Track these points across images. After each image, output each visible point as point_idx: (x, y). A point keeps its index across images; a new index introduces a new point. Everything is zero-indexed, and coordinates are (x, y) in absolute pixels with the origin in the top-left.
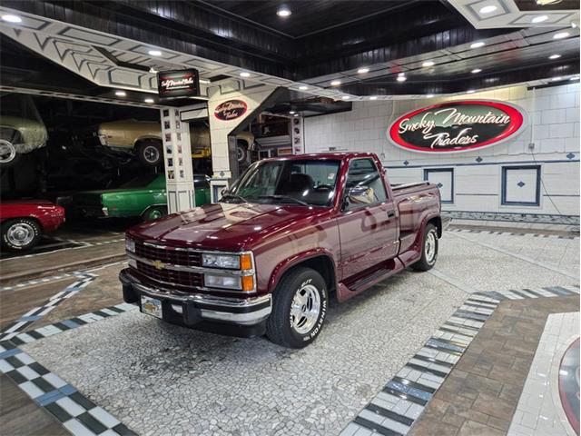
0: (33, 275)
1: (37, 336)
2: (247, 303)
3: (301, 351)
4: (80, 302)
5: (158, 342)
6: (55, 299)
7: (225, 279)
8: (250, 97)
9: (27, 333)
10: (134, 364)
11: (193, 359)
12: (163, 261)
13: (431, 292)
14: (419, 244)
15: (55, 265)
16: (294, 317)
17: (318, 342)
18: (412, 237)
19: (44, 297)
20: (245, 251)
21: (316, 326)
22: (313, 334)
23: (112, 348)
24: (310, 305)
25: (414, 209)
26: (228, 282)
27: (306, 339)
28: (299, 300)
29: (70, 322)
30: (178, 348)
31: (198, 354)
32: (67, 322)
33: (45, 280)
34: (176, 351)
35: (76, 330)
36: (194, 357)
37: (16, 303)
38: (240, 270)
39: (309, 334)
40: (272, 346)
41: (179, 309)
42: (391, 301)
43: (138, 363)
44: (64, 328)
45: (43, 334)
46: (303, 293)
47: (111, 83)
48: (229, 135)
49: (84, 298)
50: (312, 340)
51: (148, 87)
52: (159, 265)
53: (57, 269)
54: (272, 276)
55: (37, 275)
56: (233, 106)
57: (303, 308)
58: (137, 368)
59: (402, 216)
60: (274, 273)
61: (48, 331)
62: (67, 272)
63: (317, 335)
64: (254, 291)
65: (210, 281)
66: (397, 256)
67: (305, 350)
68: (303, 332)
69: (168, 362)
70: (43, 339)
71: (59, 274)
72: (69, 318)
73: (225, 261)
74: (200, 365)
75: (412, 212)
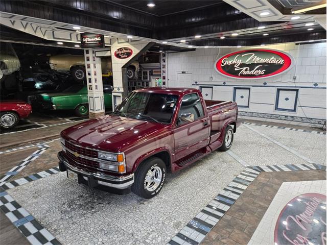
0: (14, 145)
1: (16, 185)
2: (121, 179)
3: (150, 200)
4: (39, 163)
5: (77, 191)
6: (26, 161)
7: (110, 165)
8: (135, 47)
9: (11, 182)
10: (64, 204)
11: (95, 202)
12: (78, 153)
13: (225, 165)
14: (222, 138)
15: (27, 140)
16: (147, 183)
17: (160, 195)
18: (218, 134)
19: (20, 160)
20: (120, 152)
21: (159, 186)
22: (157, 191)
23: (54, 194)
24: (156, 176)
25: (220, 119)
26: (111, 167)
27: (153, 194)
28: (150, 174)
29: (33, 176)
30: (87, 195)
31: (97, 200)
32: (31, 177)
33: (21, 148)
34: (86, 197)
35: (36, 182)
36: (95, 201)
37: (5, 163)
38: (117, 162)
39: (155, 191)
40: (135, 196)
41: (86, 178)
42: (203, 170)
43: (66, 204)
44: (30, 180)
45: (19, 183)
46: (152, 170)
47: (54, 38)
48: (122, 68)
49: (41, 161)
50: (156, 194)
51: (76, 40)
52: (77, 155)
53: (27, 142)
54: (135, 163)
55: (17, 146)
56: (125, 51)
57: (152, 178)
58: (66, 206)
59: (213, 123)
60: (136, 162)
61: (21, 181)
62: (33, 144)
63: (159, 191)
64: (125, 172)
65: (102, 165)
66: (208, 145)
67: (152, 199)
68: (151, 190)
69: (82, 203)
70: (19, 186)
71: (28, 145)
72: (32, 174)
73: (110, 157)
74: (97, 206)
75: (219, 121)
